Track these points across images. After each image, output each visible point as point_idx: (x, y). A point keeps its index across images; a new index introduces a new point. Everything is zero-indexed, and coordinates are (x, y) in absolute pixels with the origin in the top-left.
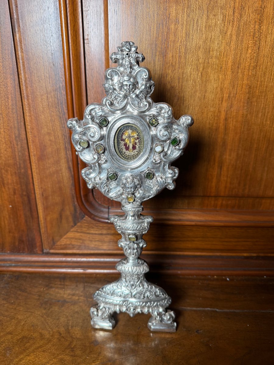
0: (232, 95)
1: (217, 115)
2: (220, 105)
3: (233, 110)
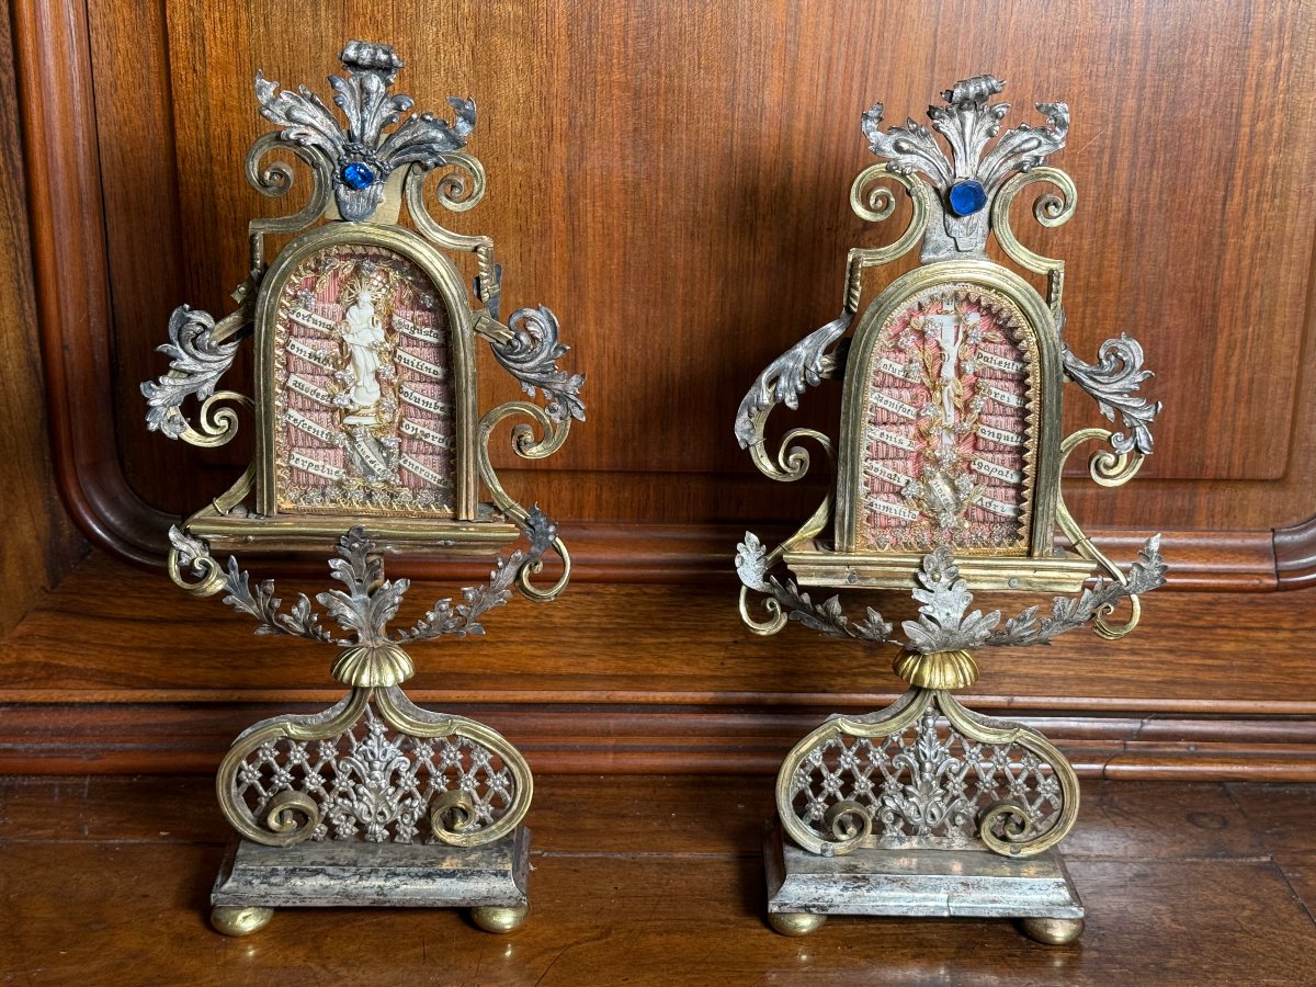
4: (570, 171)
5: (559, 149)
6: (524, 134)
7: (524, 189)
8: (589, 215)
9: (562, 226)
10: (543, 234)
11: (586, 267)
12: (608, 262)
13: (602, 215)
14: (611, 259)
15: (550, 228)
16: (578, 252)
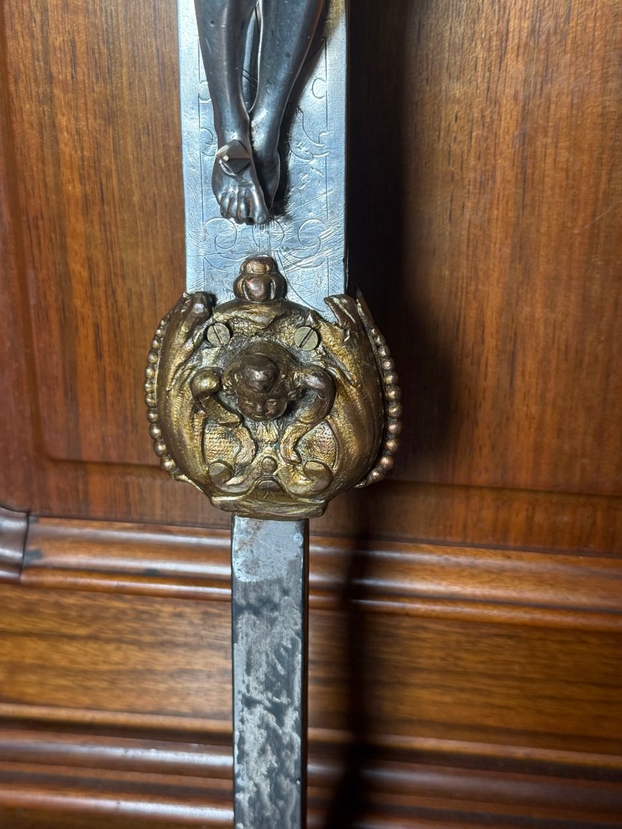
0: (548, 24)
1: (483, 117)
2: (495, 69)
3: (554, 93)
4: (527, 99)
5: (515, 66)
6: (466, 45)
7: (461, 122)
8: (549, 160)
9: (510, 175)
10: (482, 185)
11: (538, 231)
12: (569, 225)
13: (568, 161)
14: (574, 220)
15: (493, 177)
16: (528, 210)
